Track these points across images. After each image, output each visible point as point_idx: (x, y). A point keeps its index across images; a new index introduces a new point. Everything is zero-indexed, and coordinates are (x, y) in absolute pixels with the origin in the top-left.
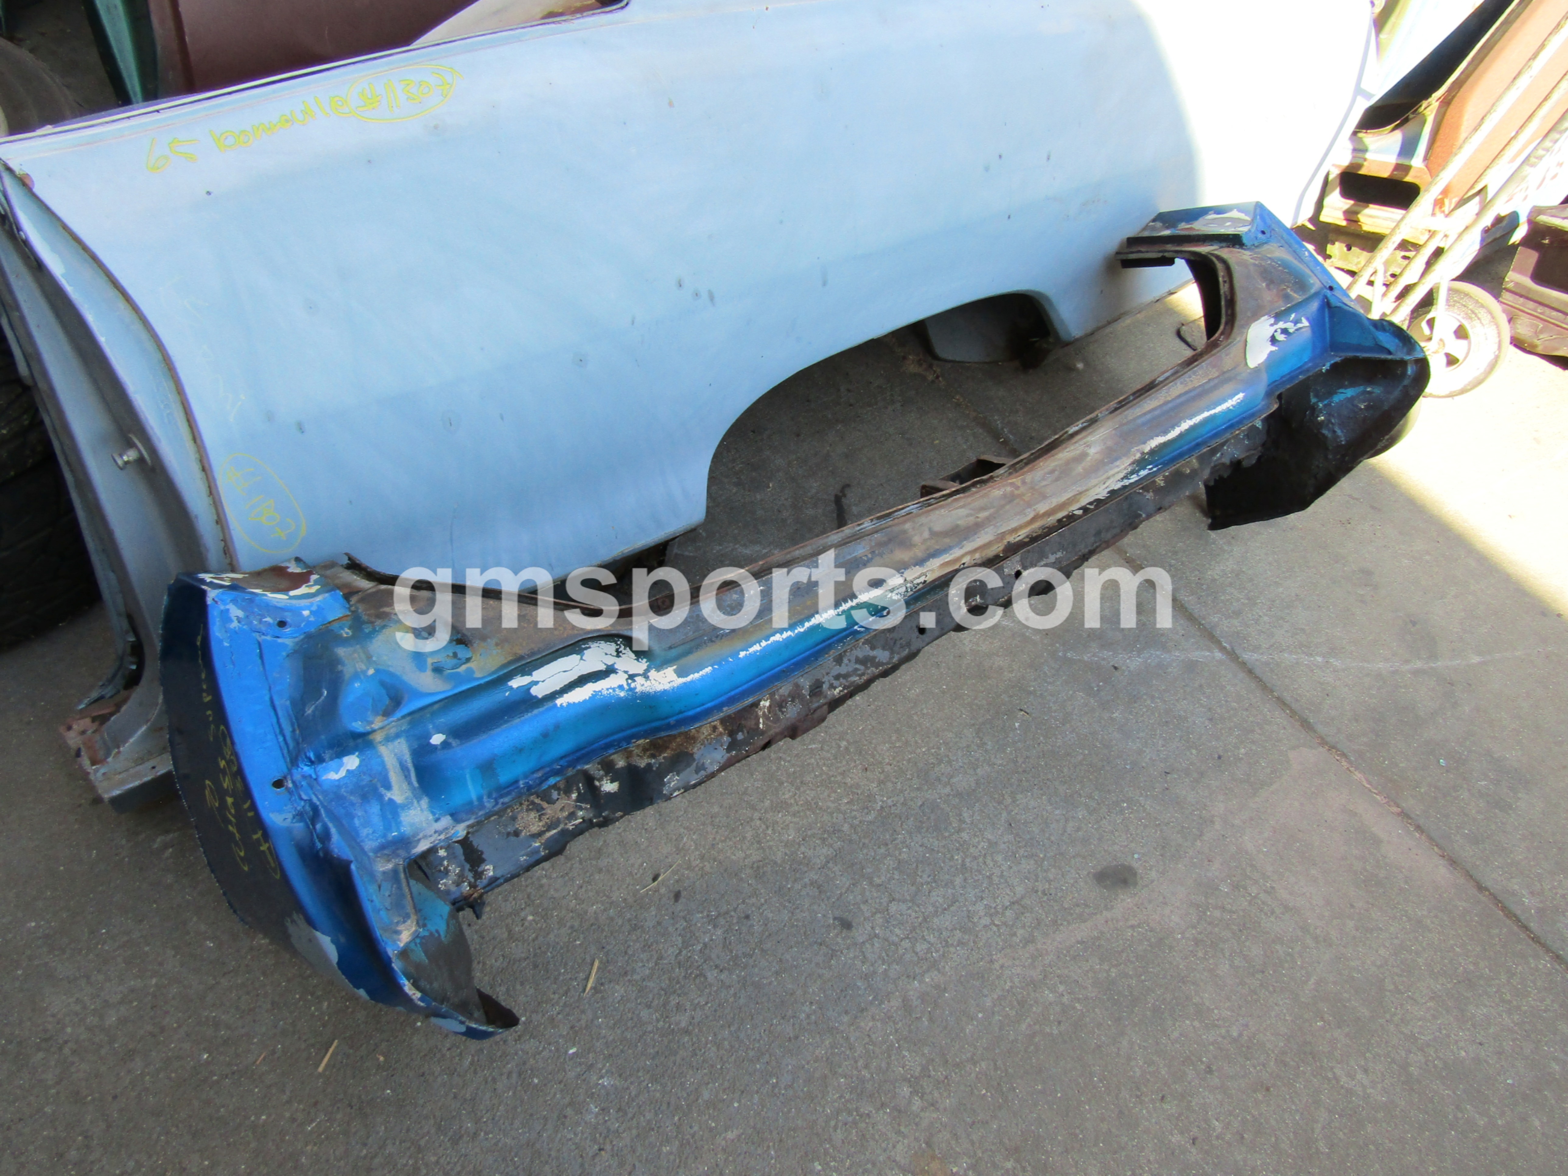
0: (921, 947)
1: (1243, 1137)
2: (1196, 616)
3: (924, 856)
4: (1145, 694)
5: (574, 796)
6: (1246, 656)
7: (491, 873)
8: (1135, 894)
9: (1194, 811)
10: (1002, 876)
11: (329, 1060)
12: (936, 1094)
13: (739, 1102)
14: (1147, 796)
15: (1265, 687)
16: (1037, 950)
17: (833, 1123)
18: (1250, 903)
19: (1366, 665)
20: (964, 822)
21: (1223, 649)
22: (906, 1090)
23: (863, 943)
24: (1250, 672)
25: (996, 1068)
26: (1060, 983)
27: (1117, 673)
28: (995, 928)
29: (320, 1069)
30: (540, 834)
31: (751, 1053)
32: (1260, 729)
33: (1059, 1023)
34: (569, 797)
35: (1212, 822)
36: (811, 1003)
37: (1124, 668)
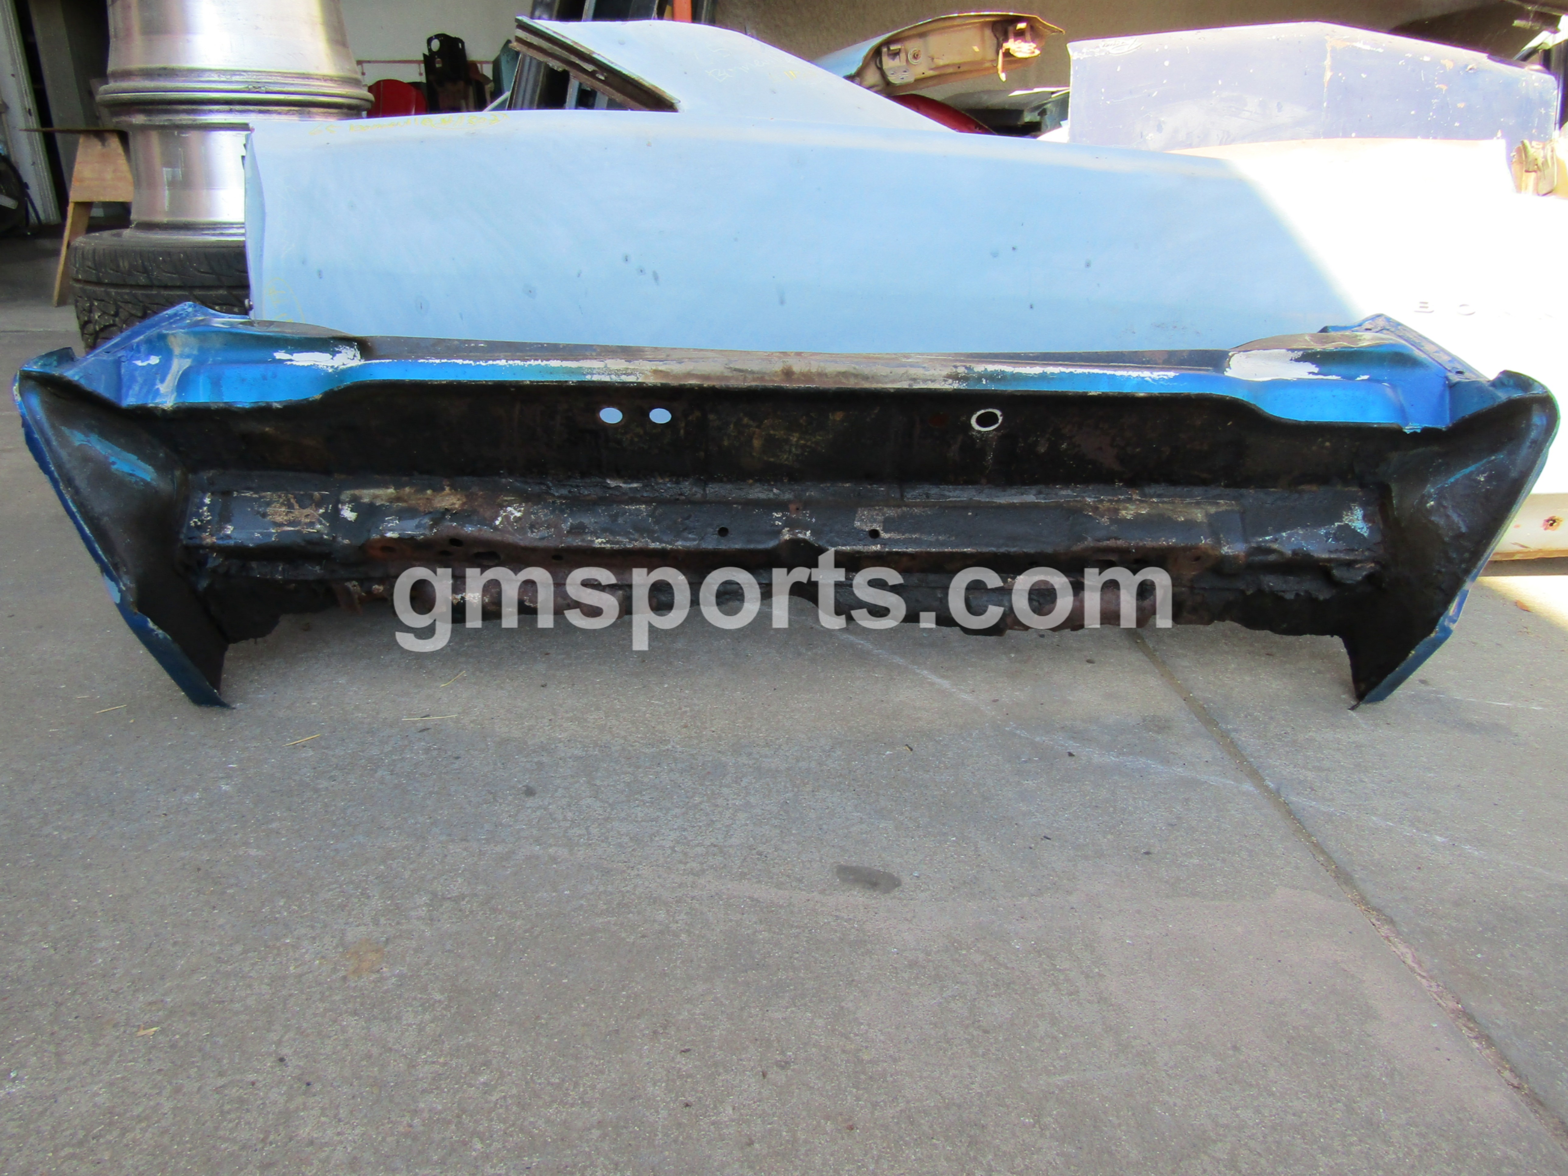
1: (751, 1143)
2: (1247, 754)
5: (321, 511)
6: (1296, 799)
7: (229, 532)
8: (875, 898)
15: (1303, 830)
21: (1261, 786)
24: (1290, 812)
27: (1068, 759)
29: (98, 712)
30: (281, 525)
32: (1250, 856)
34: (317, 510)
35: (1069, 893)
37: (1084, 758)
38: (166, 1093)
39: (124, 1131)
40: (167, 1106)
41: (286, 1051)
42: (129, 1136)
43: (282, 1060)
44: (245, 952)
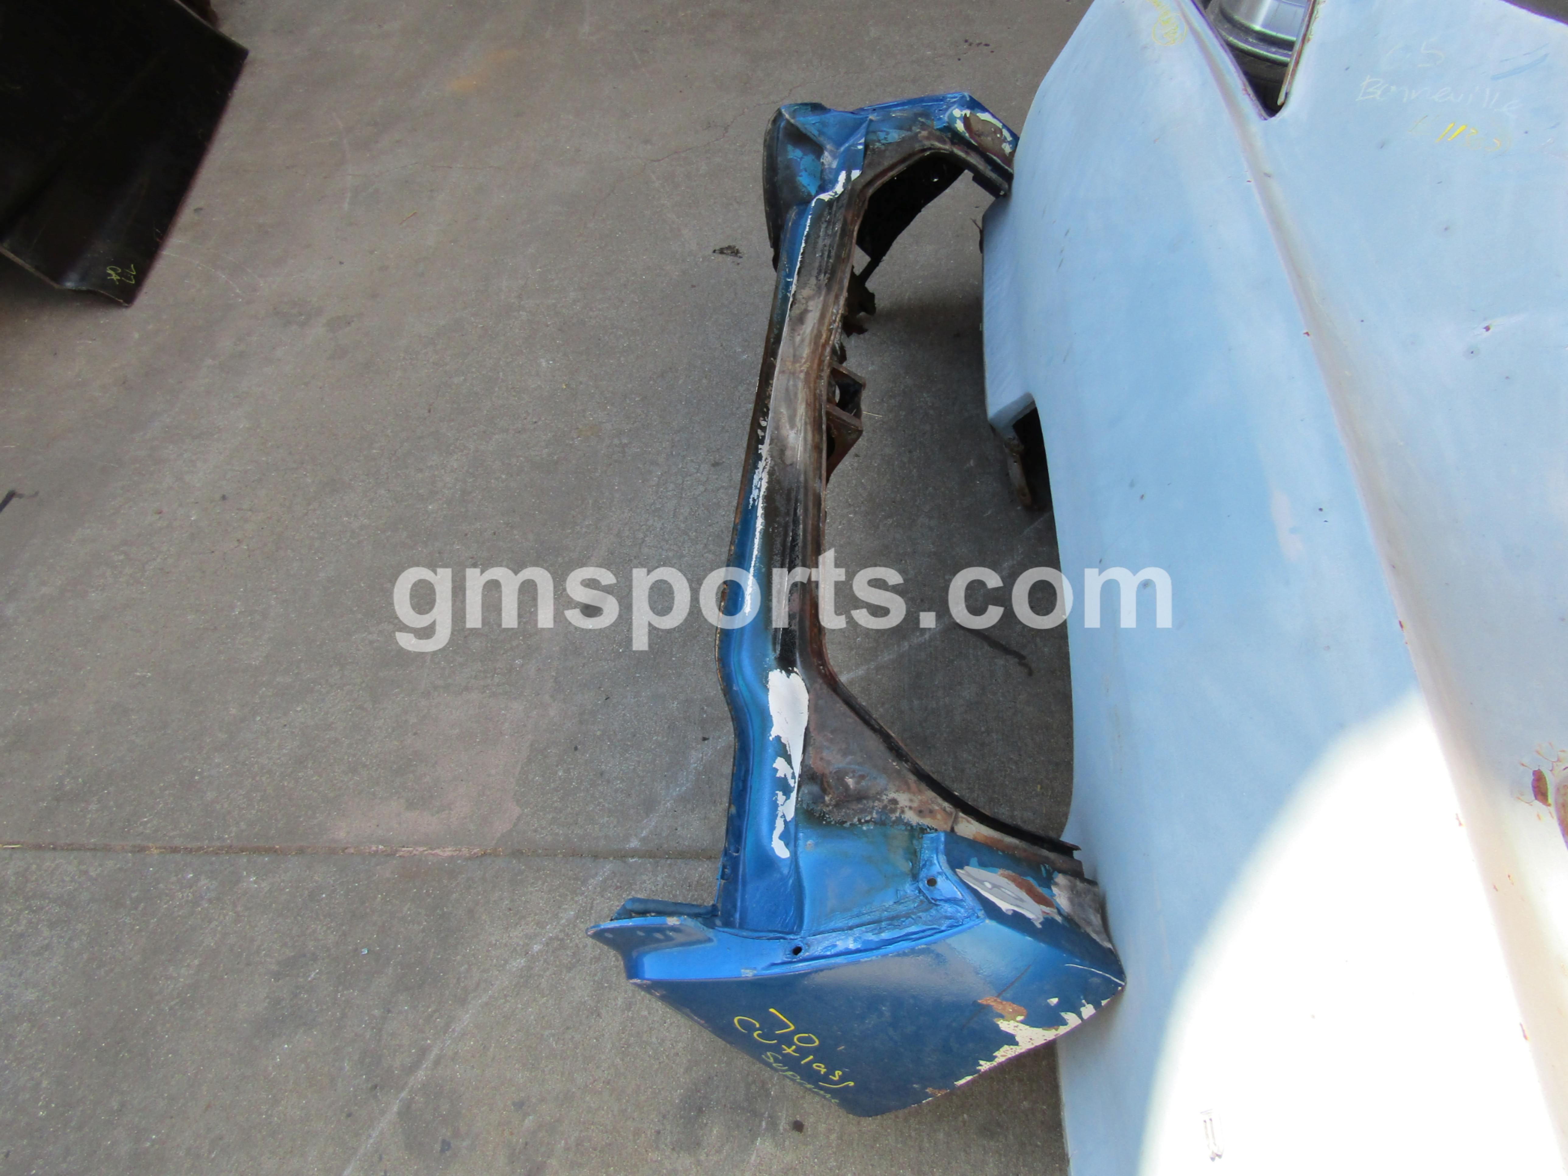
0: (671, 486)
2: (679, 861)
3: (711, 519)
4: (667, 741)
6: (608, 867)
9: (571, 691)
10: (661, 547)
14: (611, 670)
15: (575, 853)
16: (612, 534)
18: (495, 669)
19: (485, 998)
20: (707, 552)
21: (634, 853)
22: (625, 441)
23: (700, 466)
24: (595, 856)
25: (591, 478)
26: (586, 532)
27: (700, 736)
32: (556, 808)
33: (574, 517)
35: (552, 696)
37: (699, 746)
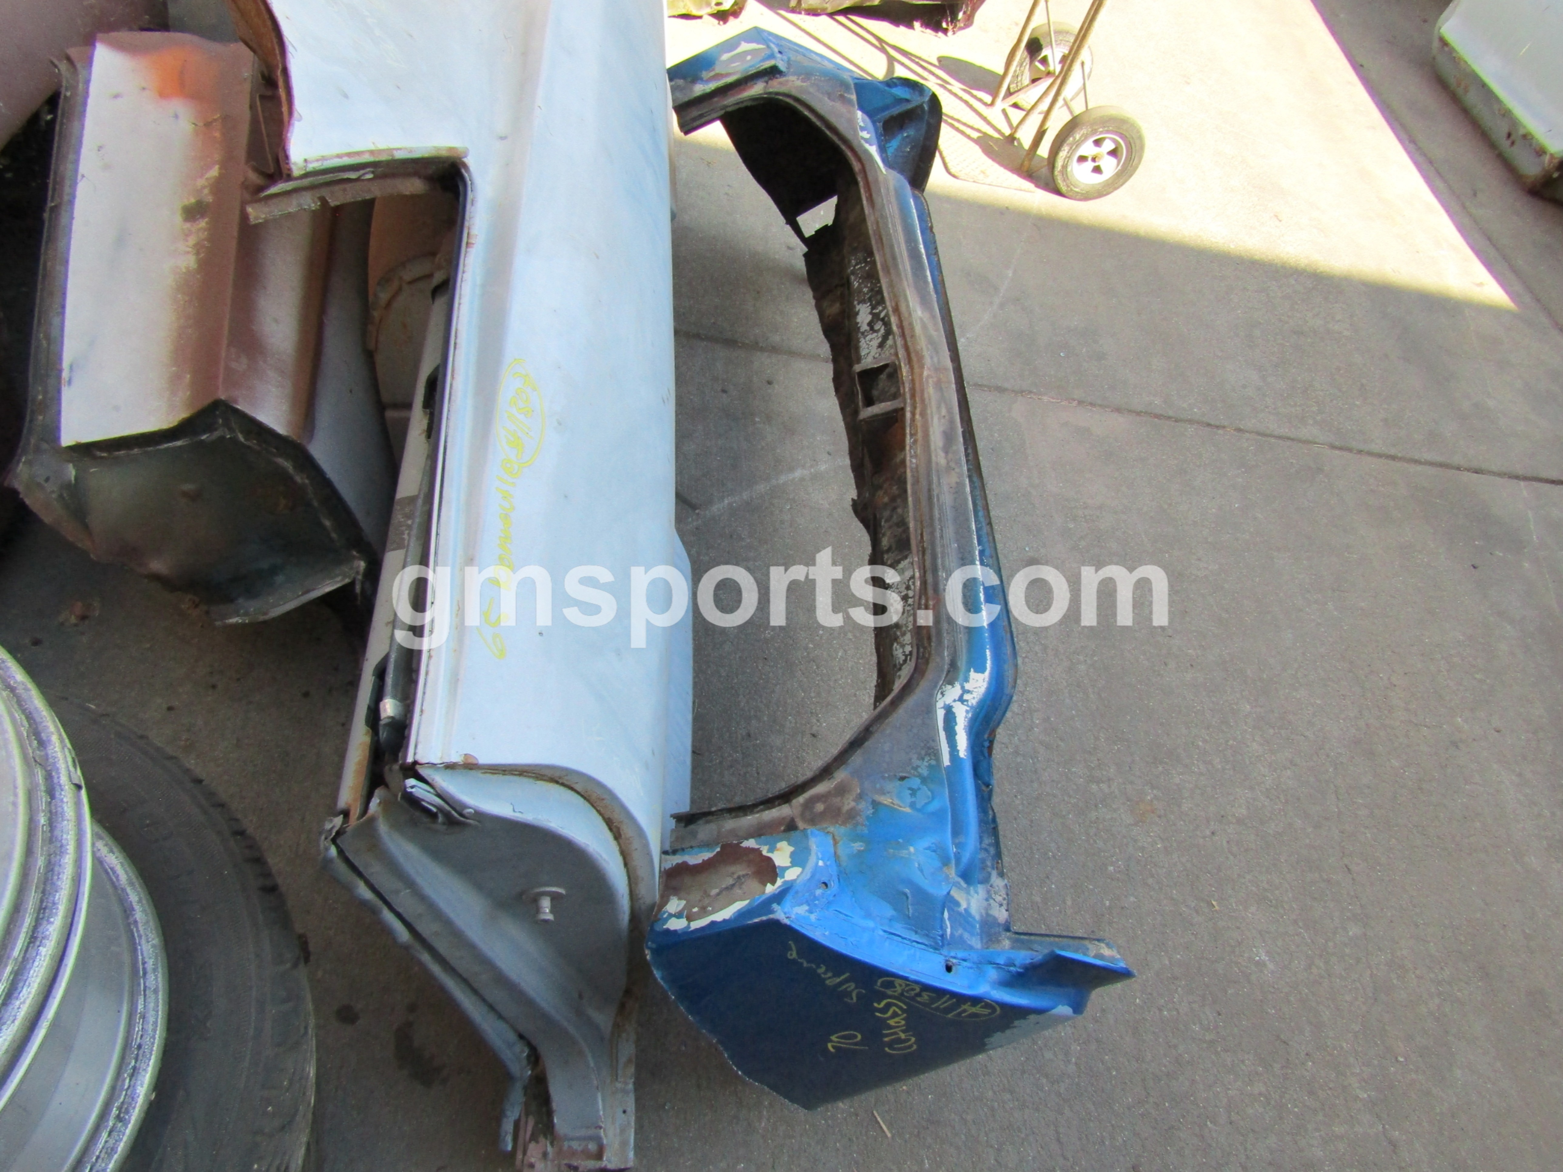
1: (1203, 646)
11: (885, 1125)
12: (1104, 773)
13: (1052, 883)
17: (1091, 841)
18: (1086, 521)
22: (1094, 787)
25: (1107, 730)
28: (1027, 660)
29: (889, 1135)
31: (1027, 854)
33: (1100, 676)
35: (1029, 493)
36: (1016, 796)
38: (1243, 881)
39: (1265, 890)
40: (1248, 877)
41: (1208, 833)
42: (1266, 886)
43: (1213, 833)
44: (1152, 876)
